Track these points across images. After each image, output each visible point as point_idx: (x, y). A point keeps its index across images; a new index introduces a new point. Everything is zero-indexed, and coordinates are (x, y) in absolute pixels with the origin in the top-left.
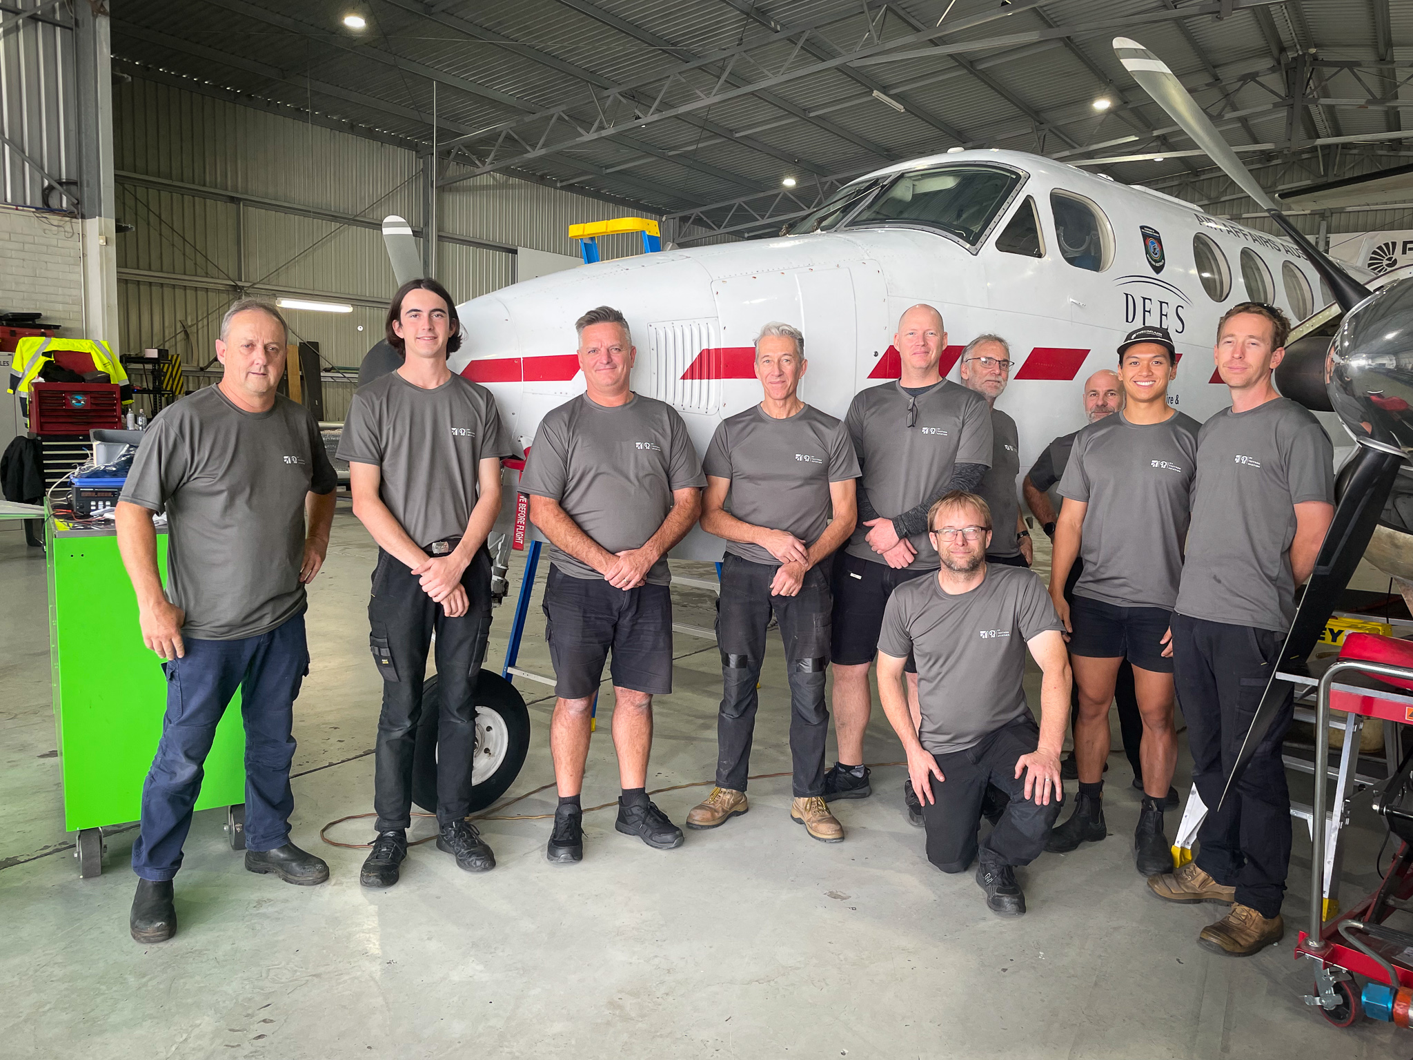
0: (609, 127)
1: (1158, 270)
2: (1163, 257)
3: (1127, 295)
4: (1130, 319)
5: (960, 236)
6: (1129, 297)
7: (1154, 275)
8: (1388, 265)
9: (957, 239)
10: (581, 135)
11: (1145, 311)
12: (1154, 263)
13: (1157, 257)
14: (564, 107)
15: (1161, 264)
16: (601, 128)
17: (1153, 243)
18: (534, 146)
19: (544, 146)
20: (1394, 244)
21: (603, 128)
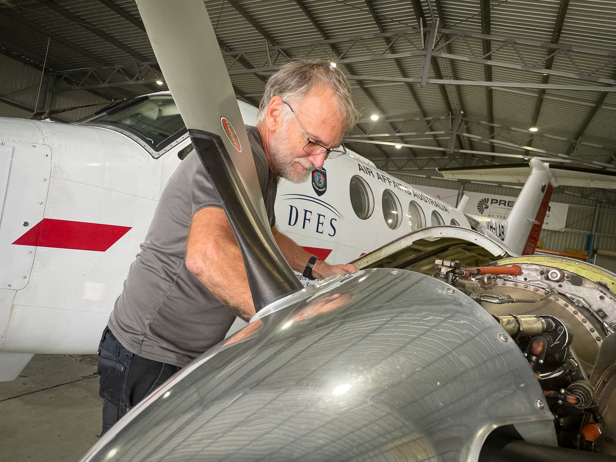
0: (142, 80)
1: (320, 194)
2: (326, 187)
3: (292, 207)
4: (292, 223)
5: (149, 143)
6: (294, 209)
7: (316, 196)
8: (485, 208)
9: (144, 143)
10: (127, 81)
11: (305, 219)
12: (317, 189)
13: (321, 185)
14: (121, 66)
15: (323, 190)
16: (138, 79)
17: (319, 176)
18: (104, 81)
19: (108, 83)
20: (488, 199)
21: (139, 80)
